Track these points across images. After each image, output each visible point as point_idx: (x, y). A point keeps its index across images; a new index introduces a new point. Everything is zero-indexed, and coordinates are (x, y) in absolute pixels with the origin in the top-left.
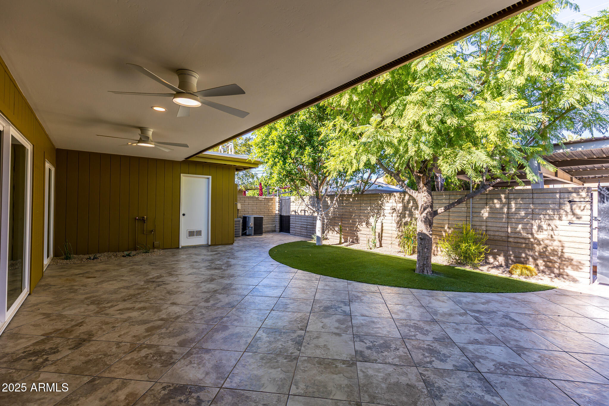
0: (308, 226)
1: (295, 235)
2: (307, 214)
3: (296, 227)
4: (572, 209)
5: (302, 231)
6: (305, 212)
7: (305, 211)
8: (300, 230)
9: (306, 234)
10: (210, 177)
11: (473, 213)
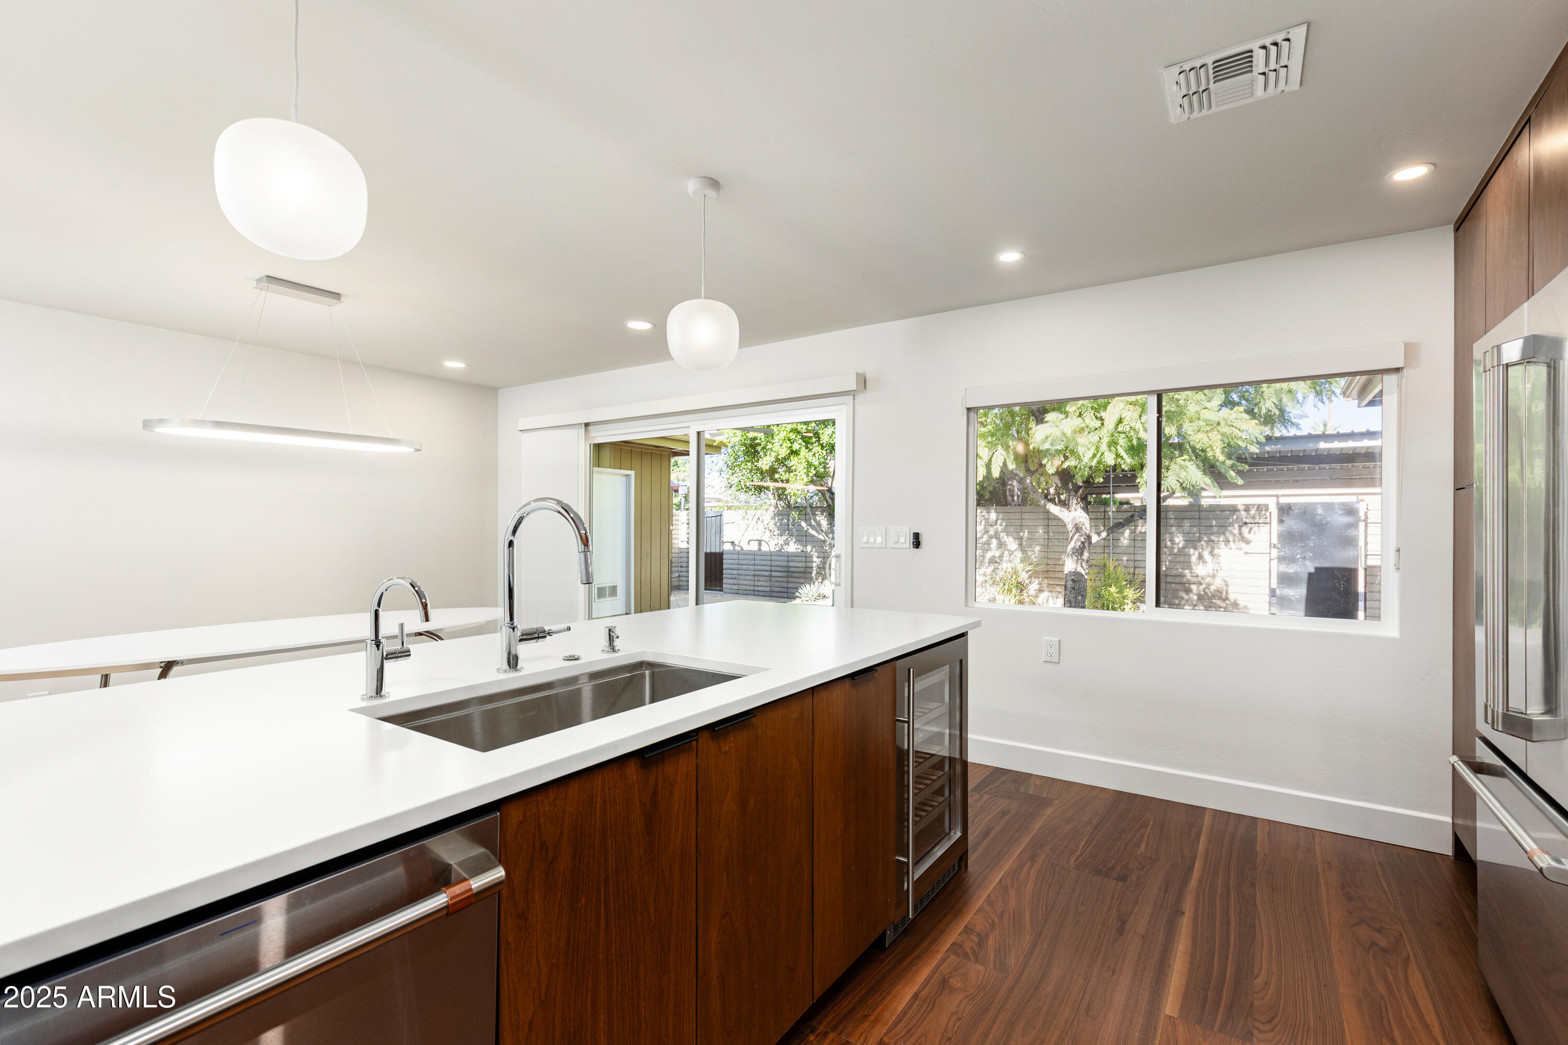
0: (773, 574)
1: (738, 593)
2: (765, 548)
3: (740, 577)
4: (1240, 534)
5: (757, 583)
6: (760, 545)
7: (760, 542)
8: (752, 583)
9: (768, 589)
10: (632, 473)
11: (1114, 541)
